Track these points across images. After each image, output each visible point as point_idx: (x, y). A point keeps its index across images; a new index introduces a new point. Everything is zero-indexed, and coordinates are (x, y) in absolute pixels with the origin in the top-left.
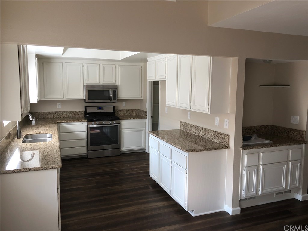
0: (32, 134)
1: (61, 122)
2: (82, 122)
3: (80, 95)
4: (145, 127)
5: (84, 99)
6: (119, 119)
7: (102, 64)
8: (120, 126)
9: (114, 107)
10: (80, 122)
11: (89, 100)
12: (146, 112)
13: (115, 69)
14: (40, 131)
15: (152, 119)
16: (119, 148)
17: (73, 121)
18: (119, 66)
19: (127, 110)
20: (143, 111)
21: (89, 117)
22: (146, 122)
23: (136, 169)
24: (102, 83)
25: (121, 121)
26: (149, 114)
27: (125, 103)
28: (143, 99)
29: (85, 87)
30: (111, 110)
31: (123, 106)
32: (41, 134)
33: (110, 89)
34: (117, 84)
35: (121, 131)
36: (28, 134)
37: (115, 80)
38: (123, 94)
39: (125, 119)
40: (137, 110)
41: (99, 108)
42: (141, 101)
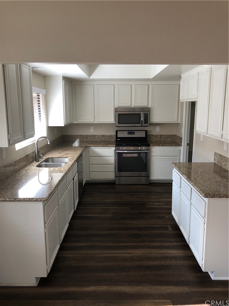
0: (53, 158)
1: (90, 146)
2: (110, 146)
3: (111, 118)
4: (179, 155)
5: (115, 123)
6: (149, 145)
7: (135, 85)
8: (150, 153)
9: (146, 131)
10: (109, 146)
11: (118, 124)
12: (181, 138)
13: (148, 89)
14: (63, 154)
15: (188, 146)
16: (148, 176)
17: (101, 145)
18: (153, 86)
19: (161, 136)
20: (178, 136)
21: (120, 142)
22: (180, 150)
23: (161, 202)
24: (133, 105)
25: (151, 147)
26: (185, 141)
27: (159, 127)
28: (179, 122)
29: (116, 110)
30: (142, 135)
31: (157, 131)
32: (61, 158)
33: (142, 112)
34: (150, 106)
35: (151, 158)
36: (50, 157)
37: (148, 102)
38: (156, 118)
39: (155, 146)
40: (172, 136)
41: (130, 132)
42: (177, 125)
